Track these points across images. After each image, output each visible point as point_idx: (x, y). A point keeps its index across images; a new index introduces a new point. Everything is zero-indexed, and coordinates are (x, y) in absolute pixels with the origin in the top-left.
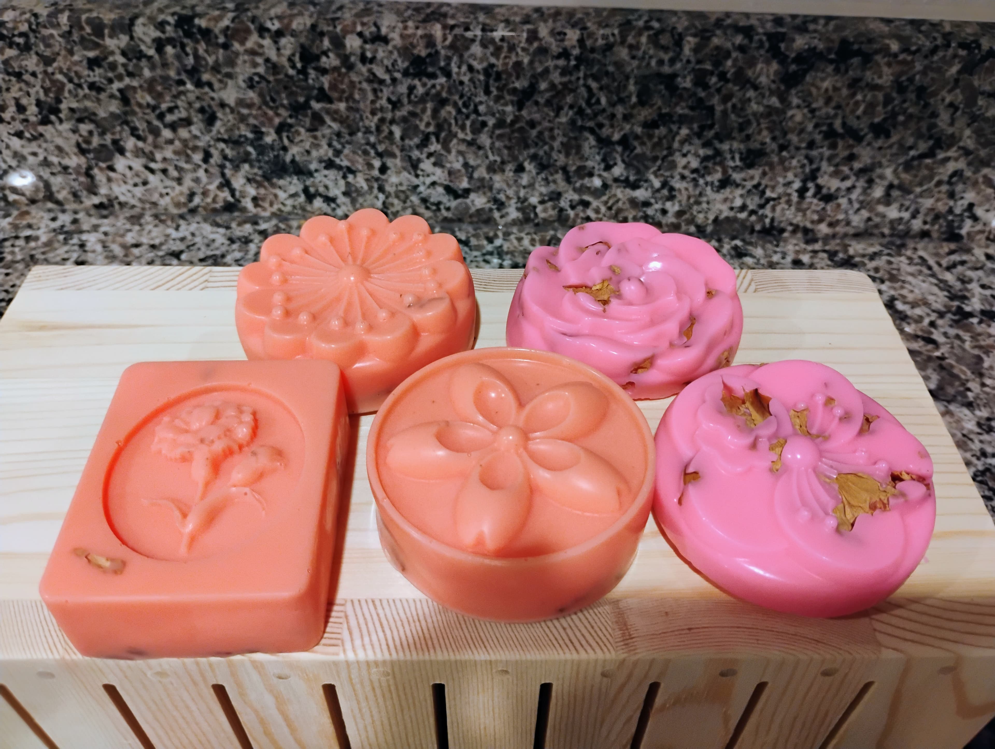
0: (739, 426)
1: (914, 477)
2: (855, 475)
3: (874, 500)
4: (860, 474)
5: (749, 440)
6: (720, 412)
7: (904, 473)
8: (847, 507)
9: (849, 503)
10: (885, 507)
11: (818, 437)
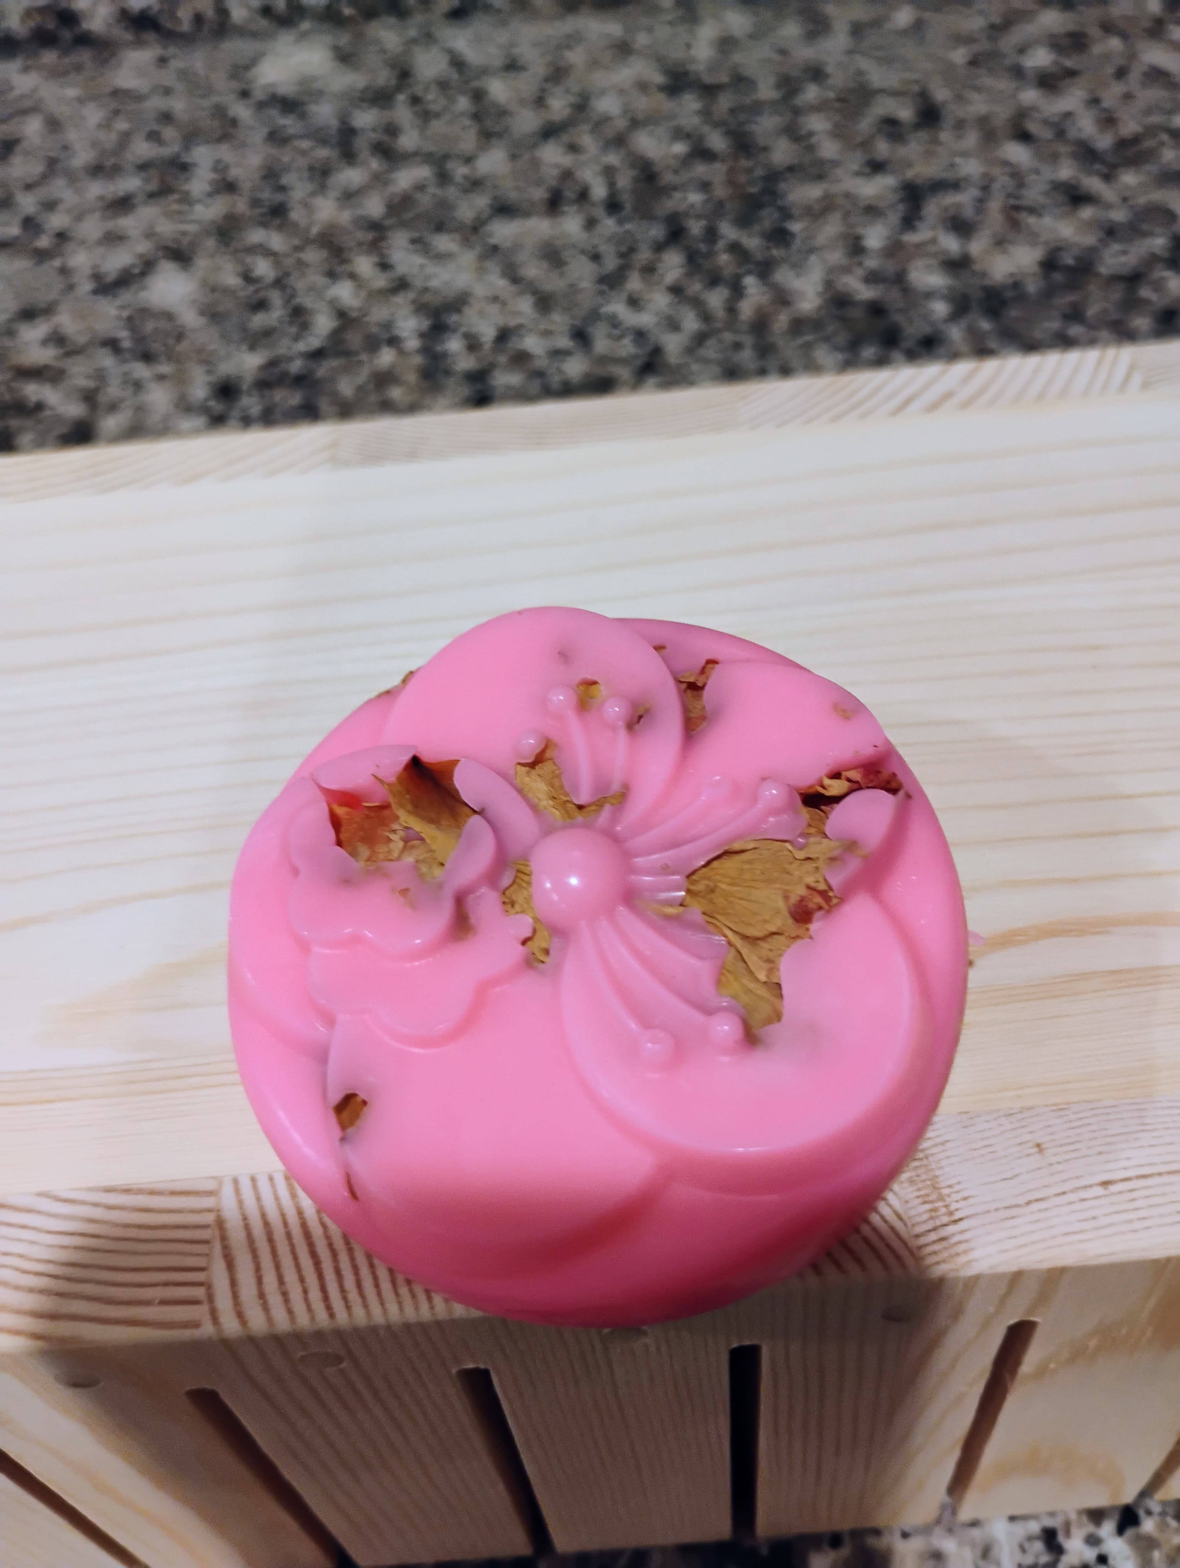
0: (404, 892)
1: (855, 775)
2: (727, 853)
3: (794, 899)
4: (737, 846)
5: (444, 915)
6: (347, 881)
7: (827, 782)
8: (745, 951)
9: (744, 937)
10: (827, 899)
11: (599, 804)
